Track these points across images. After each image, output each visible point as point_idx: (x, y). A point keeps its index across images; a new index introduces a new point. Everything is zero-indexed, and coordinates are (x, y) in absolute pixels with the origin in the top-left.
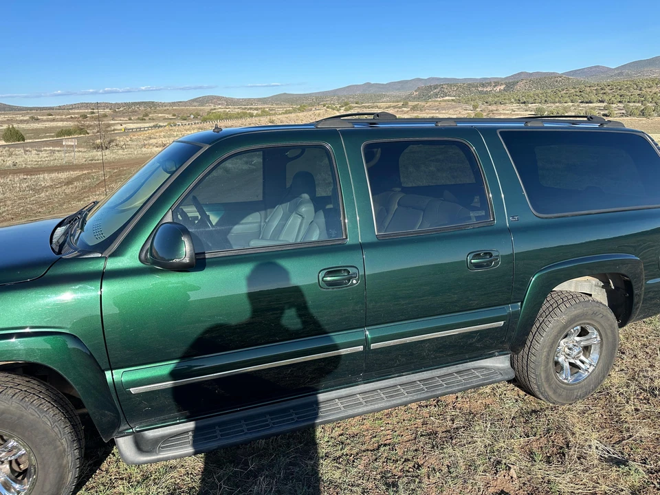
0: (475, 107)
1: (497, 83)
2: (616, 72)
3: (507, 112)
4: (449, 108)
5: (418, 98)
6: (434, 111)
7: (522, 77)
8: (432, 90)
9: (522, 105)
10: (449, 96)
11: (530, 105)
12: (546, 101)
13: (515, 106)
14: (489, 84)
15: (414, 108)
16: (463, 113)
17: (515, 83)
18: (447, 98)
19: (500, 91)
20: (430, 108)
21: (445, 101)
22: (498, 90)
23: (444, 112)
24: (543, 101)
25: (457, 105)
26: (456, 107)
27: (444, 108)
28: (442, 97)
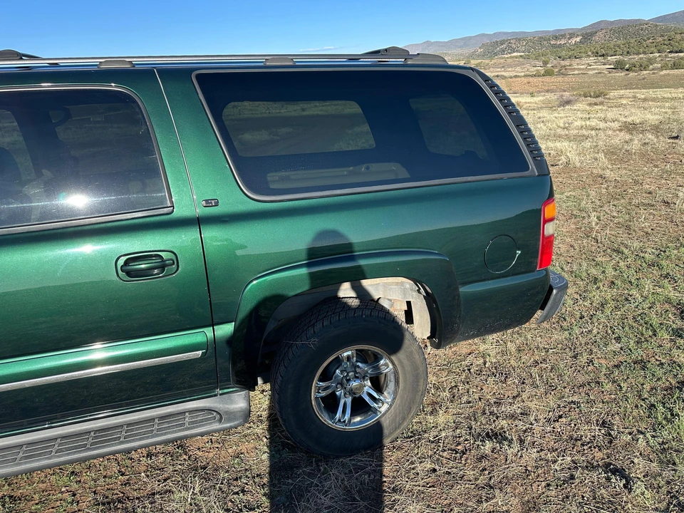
0: (545, 63)
1: (572, 35)
3: (582, 67)
4: (516, 66)
6: (499, 70)
7: (602, 26)
8: (498, 46)
9: (600, 58)
10: (517, 51)
11: (609, 58)
13: (591, 60)
14: (563, 36)
16: (532, 70)
17: (593, 34)
18: (515, 54)
19: (575, 44)
20: (495, 66)
21: (513, 57)
22: (573, 42)
23: (510, 69)
24: (625, 53)
25: (525, 61)
26: (523, 64)
27: (510, 66)
28: (510, 53)
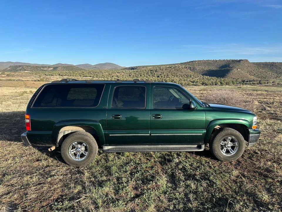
0: (40, 76)
1: (49, 67)
3: (55, 79)
4: (27, 76)
5: (11, 71)
6: (20, 77)
7: (60, 65)
8: (18, 68)
9: (61, 76)
10: (27, 71)
11: (64, 77)
12: (70, 75)
13: (58, 76)
14: (46, 67)
15: (8, 75)
16: (35, 78)
17: (57, 68)
18: (26, 72)
19: (51, 70)
20: (18, 75)
21: (25, 73)
22: (50, 70)
23: (25, 77)
24: (69, 75)
25: (31, 75)
26: (30, 76)
27: (24, 76)
28: (24, 71)
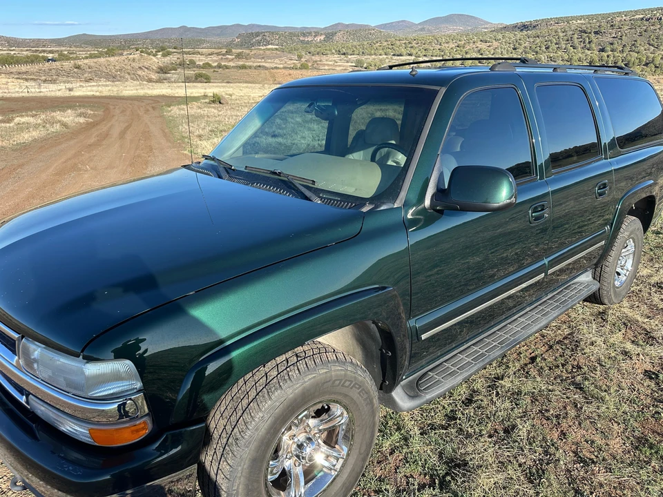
0: (300, 57)
1: (317, 33)
2: (420, 27)
3: (330, 63)
4: (275, 58)
5: (241, 45)
6: (260, 60)
7: (340, 28)
8: (254, 38)
9: (342, 56)
10: (271, 44)
11: (349, 57)
13: (336, 57)
14: (310, 33)
15: (239, 56)
16: (289, 63)
17: (334, 34)
18: (270, 46)
19: (320, 42)
20: (256, 56)
21: (269, 49)
22: (319, 40)
23: (269, 61)
24: (361, 53)
25: (282, 54)
26: (280, 57)
27: (269, 58)
28: (266, 45)
